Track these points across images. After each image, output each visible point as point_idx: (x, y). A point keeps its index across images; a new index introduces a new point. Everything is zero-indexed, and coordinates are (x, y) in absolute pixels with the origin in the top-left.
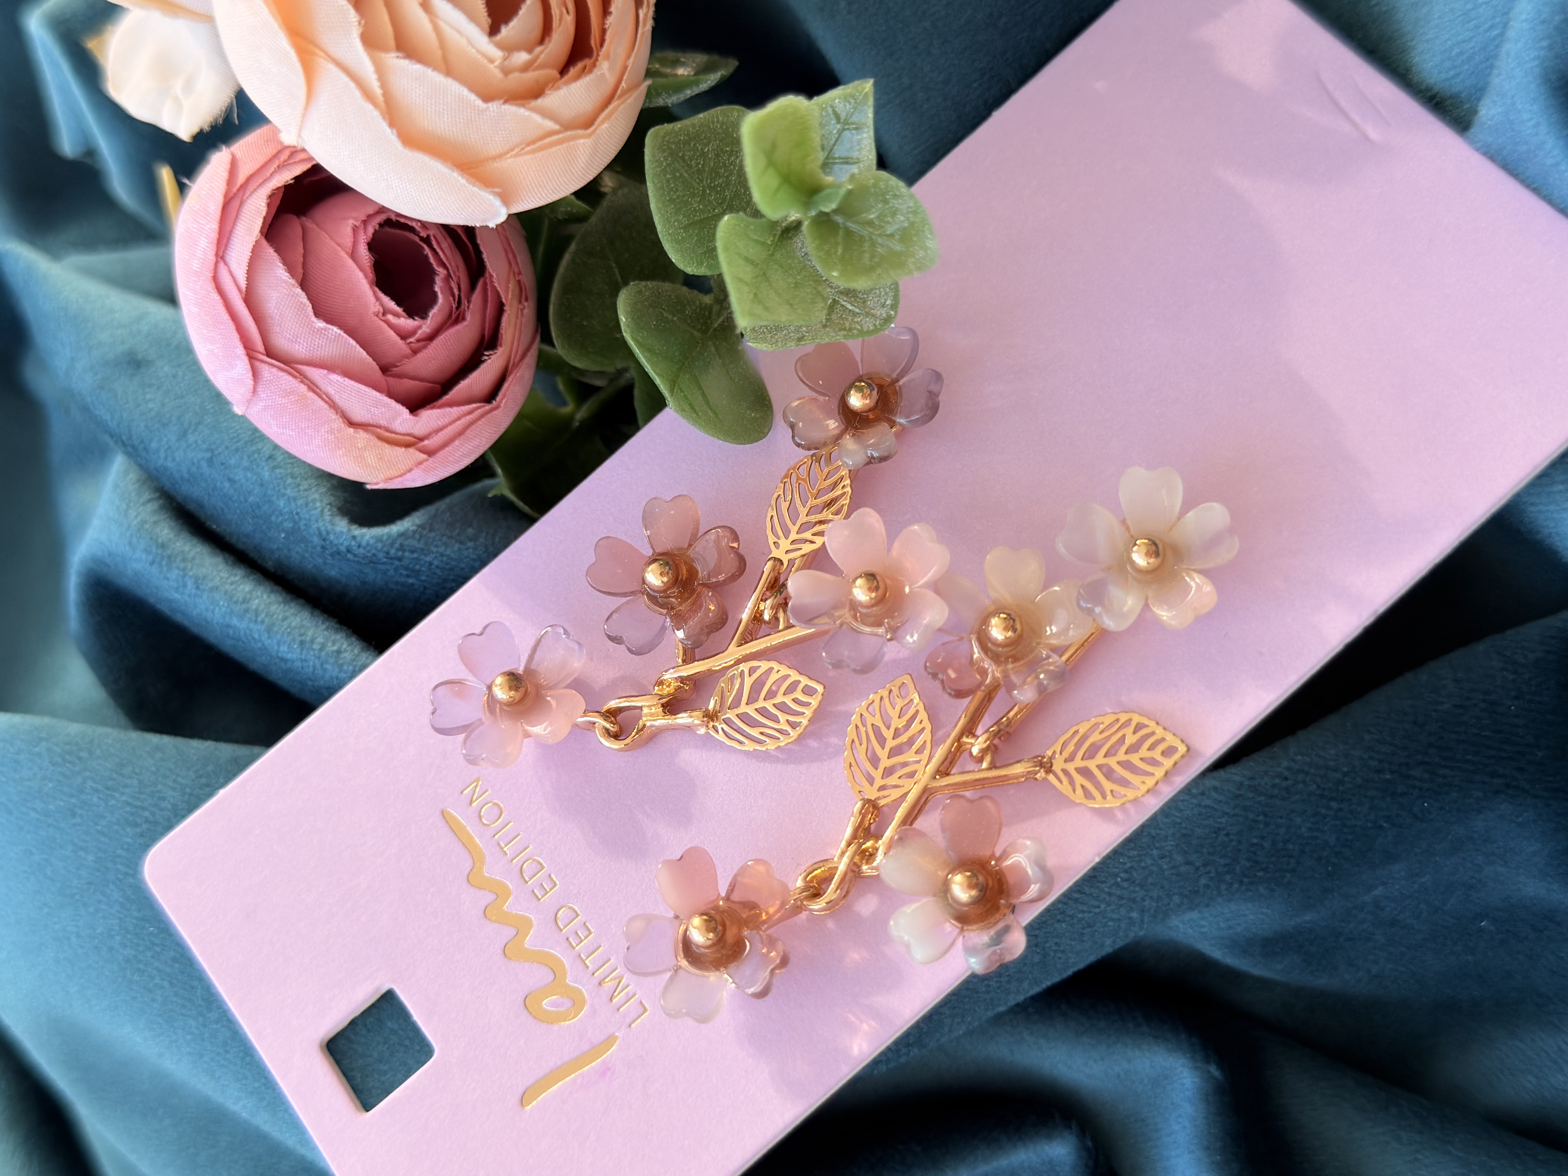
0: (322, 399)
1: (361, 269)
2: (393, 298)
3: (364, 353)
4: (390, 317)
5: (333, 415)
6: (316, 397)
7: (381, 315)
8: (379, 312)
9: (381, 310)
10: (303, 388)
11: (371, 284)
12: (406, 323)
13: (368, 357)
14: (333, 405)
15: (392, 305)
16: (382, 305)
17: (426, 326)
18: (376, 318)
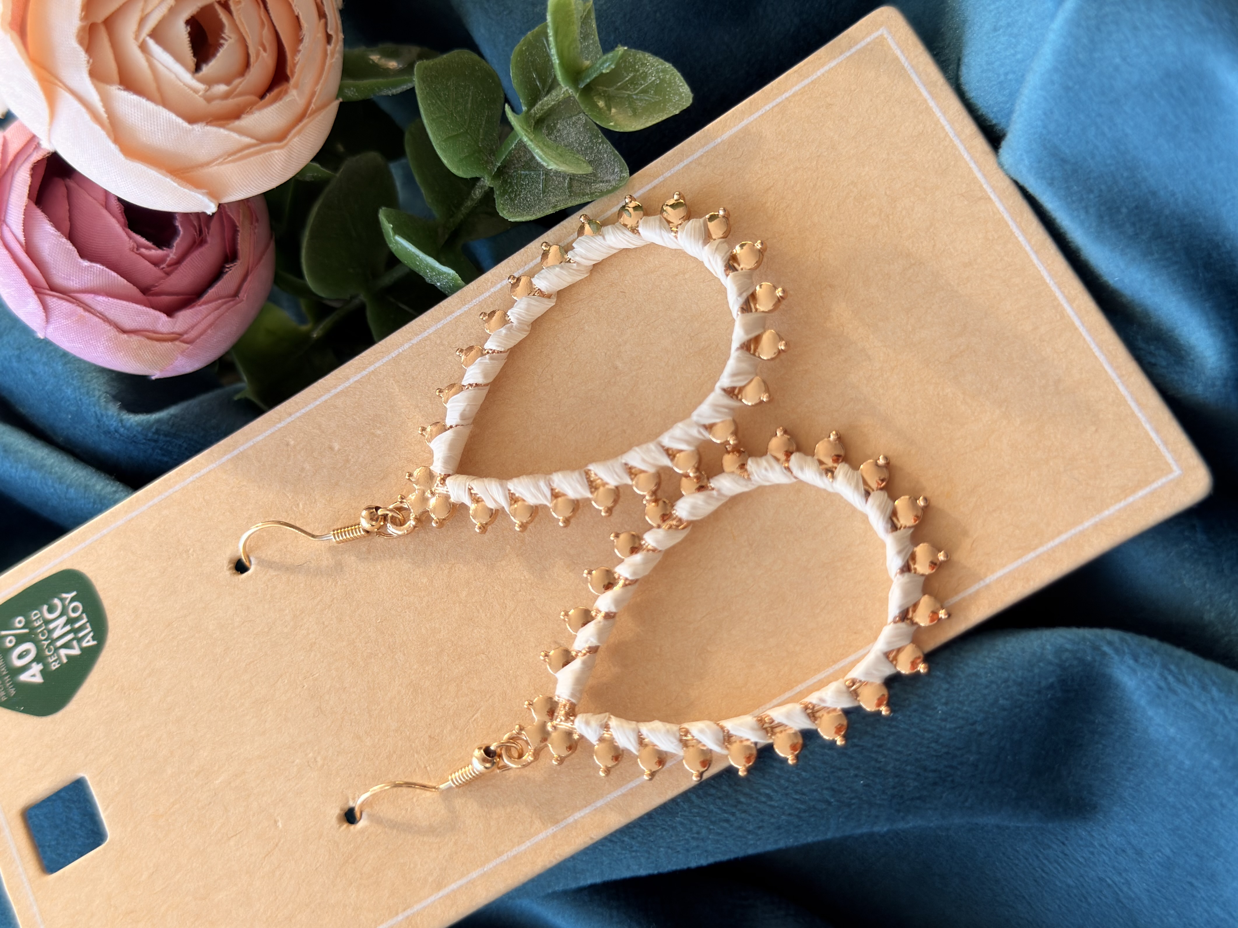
0: (97, 316)
1: (114, 216)
2: (143, 236)
3: (125, 281)
4: (143, 250)
5: (107, 327)
6: (91, 315)
7: (135, 250)
8: (133, 248)
9: (135, 246)
10: (80, 311)
11: (123, 226)
12: (156, 252)
13: (129, 284)
14: (106, 319)
15: (143, 240)
16: (135, 242)
17: (172, 254)
18: (132, 253)
